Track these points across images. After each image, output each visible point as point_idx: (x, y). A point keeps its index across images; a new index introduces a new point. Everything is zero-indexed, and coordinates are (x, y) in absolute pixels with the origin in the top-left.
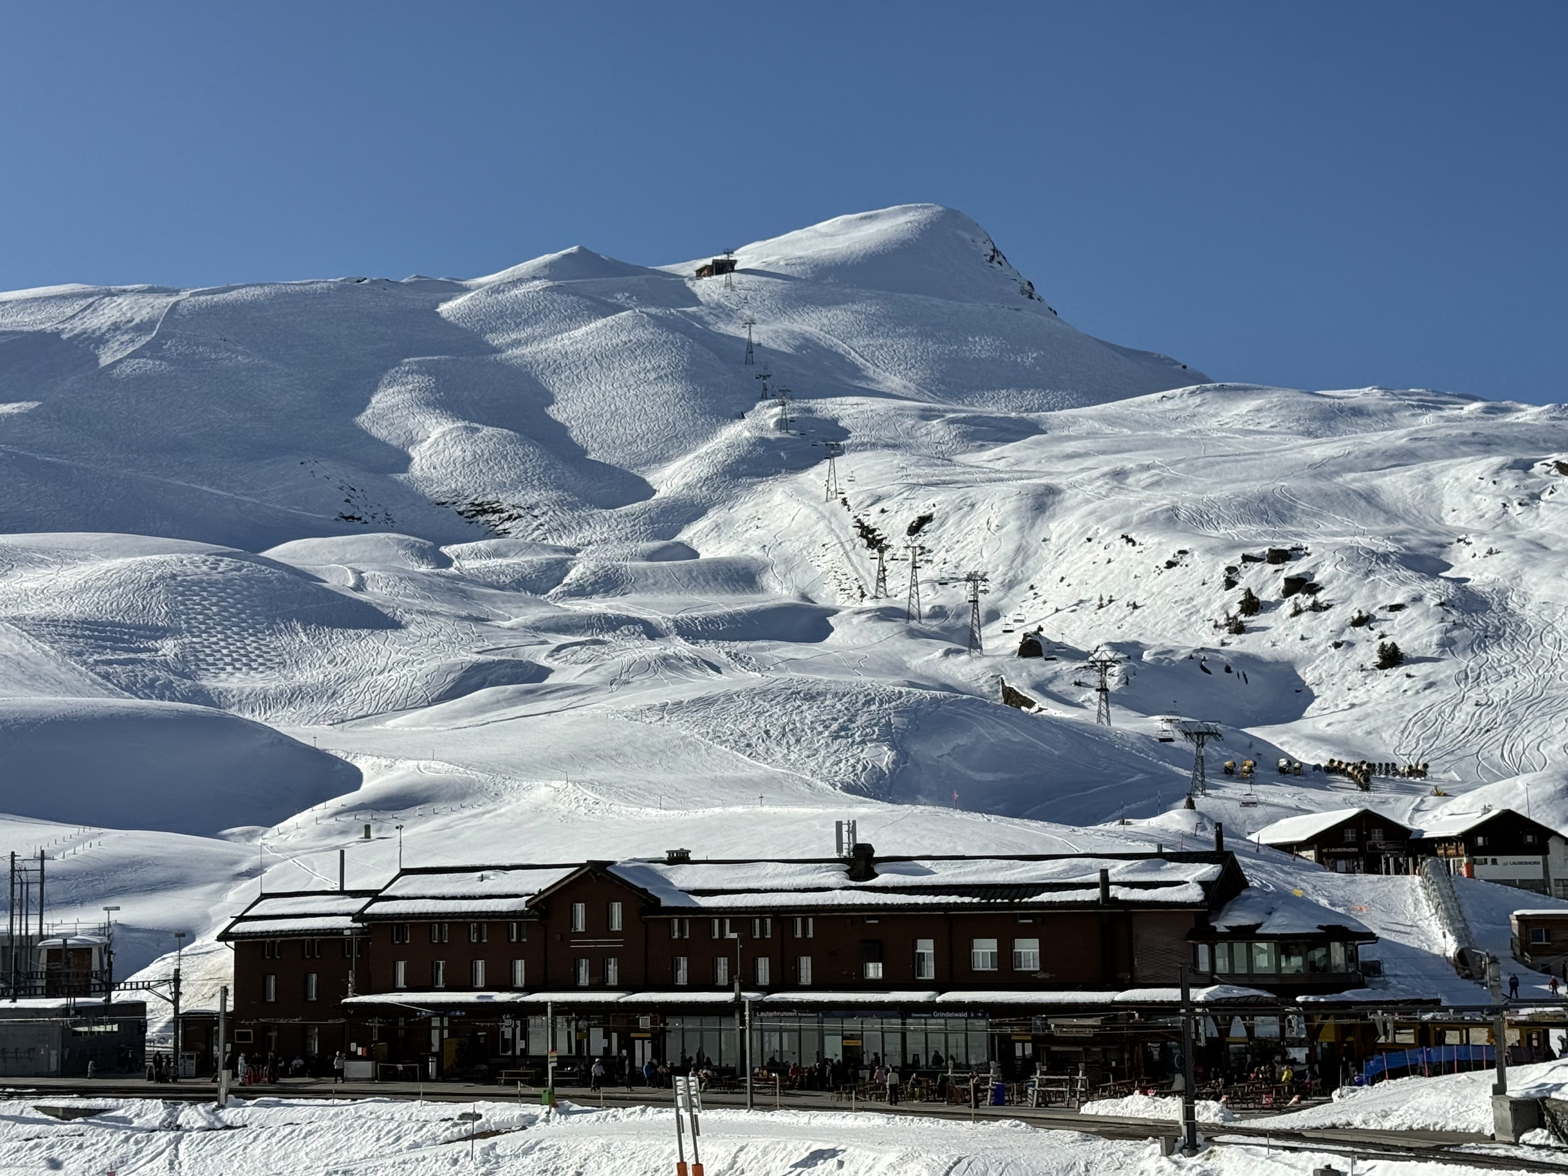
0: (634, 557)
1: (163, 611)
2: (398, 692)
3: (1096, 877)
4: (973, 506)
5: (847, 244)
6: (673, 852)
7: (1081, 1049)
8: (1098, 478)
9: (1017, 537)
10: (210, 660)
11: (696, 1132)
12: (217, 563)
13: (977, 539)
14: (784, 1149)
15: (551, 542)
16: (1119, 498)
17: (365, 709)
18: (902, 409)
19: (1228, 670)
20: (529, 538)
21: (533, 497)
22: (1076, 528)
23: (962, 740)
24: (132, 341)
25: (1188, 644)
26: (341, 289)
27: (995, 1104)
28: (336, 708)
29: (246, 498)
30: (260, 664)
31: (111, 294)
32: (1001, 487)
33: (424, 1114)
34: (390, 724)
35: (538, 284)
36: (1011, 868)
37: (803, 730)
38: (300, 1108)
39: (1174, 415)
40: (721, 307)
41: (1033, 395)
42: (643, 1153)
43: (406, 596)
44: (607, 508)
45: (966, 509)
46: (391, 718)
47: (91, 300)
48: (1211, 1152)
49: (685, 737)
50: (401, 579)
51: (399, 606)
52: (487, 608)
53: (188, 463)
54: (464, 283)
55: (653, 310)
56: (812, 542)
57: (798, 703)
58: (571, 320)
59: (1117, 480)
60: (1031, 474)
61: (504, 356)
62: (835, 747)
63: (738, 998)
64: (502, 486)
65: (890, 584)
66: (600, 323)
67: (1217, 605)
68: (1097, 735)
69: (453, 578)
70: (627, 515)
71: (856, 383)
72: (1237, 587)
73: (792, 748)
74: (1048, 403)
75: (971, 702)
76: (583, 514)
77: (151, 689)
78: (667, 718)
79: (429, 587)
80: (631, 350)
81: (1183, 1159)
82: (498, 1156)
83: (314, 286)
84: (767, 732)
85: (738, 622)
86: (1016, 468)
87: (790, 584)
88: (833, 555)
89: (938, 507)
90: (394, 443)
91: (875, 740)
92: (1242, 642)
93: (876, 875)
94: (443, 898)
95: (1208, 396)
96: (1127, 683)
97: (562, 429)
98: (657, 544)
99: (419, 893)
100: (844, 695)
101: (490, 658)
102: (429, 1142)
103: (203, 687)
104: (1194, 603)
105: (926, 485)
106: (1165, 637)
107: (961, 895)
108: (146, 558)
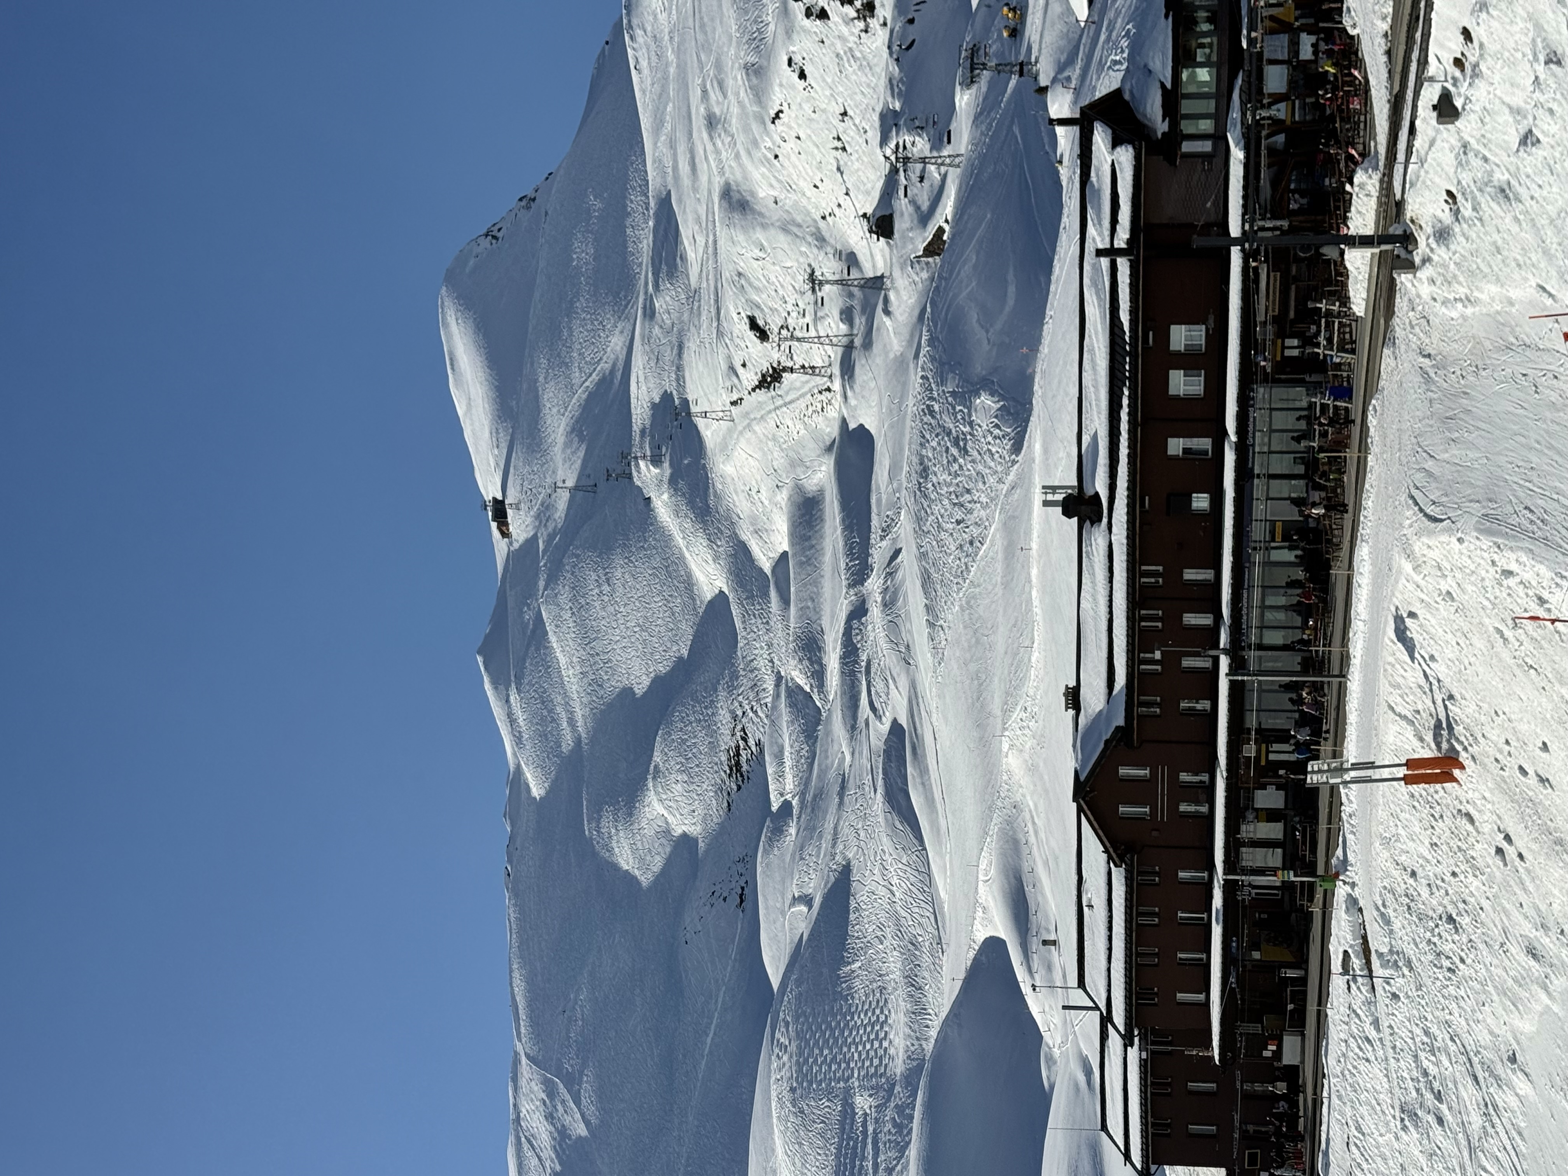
0: (785, 618)
1: (827, 1104)
2: (912, 879)
3: (1105, 262)
4: (740, 274)
5: (478, 385)
6: (1067, 704)
7: (1293, 287)
8: (714, 144)
9: (773, 231)
10: (876, 1062)
11: (1371, 766)
12: (781, 1046)
13: (774, 273)
14: (1393, 666)
15: (769, 700)
16: (735, 124)
17: (928, 914)
18: (643, 337)
19: (911, 21)
20: (766, 721)
21: (724, 716)
22: (764, 170)
23: (974, 316)
24: (563, 1102)
25: (883, 64)
26: (516, 894)
27: (1351, 398)
28: (927, 944)
29: (720, 1000)
30: (882, 1012)
31: (518, 1119)
32: (721, 243)
33: (1342, 1009)
34: (942, 894)
35: (514, 697)
36: (1092, 351)
37: (957, 485)
38: (1331, 1133)
39: (654, 58)
40: (539, 515)
41: (632, 202)
42: (1392, 806)
43: (818, 856)
44: (736, 642)
45: (743, 282)
46: (937, 890)
47: (523, 1139)
48: (1412, 221)
49: (961, 607)
50: (802, 859)
51: (827, 865)
52: (832, 774)
53: (684, 1056)
54: (512, 770)
55: (541, 584)
56: (774, 439)
57: (930, 485)
58: (549, 667)
59: (717, 124)
60: (709, 211)
61: (584, 735)
62: (975, 453)
63: (1226, 651)
64: (713, 747)
65: (819, 363)
66: (553, 638)
67: (844, 30)
68: (972, 171)
69: (802, 802)
70: (744, 622)
71: (617, 382)
72: (827, 8)
73: (975, 498)
74: (640, 186)
75: (933, 304)
76: (742, 666)
77: (902, 1128)
78: (941, 622)
79: (810, 831)
80: (580, 609)
81: (1419, 251)
82: (1391, 952)
83: (512, 919)
84: (958, 522)
85: (851, 522)
86: (704, 225)
87: (816, 463)
88: (787, 417)
89: (741, 311)
90: (668, 849)
91: (969, 411)
92: (883, 5)
93: (1097, 494)
94: (1110, 949)
95: (635, 22)
96: (922, 128)
97: (658, 682)
98: (773, 594)
99: (1104, 973)
100: (923, 437)
101: (880, 783)
102: (1373, 1009)
103: (902, 1074)
104: (842, 53)
105: (718, 320)
106: (876, 85)
107: (1121, 406)
108: (774, 1114)
